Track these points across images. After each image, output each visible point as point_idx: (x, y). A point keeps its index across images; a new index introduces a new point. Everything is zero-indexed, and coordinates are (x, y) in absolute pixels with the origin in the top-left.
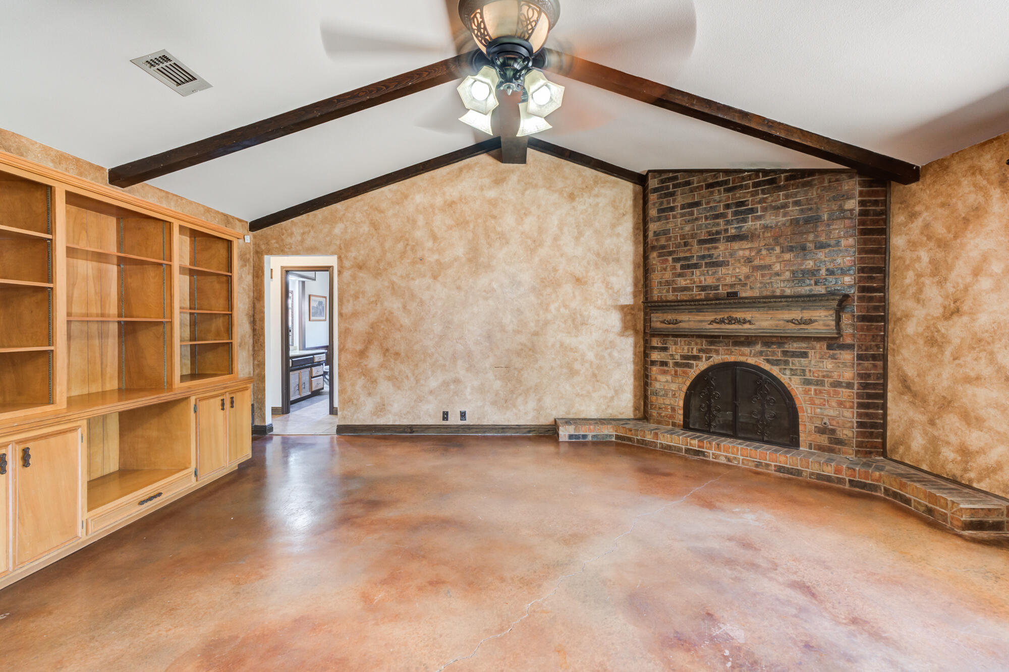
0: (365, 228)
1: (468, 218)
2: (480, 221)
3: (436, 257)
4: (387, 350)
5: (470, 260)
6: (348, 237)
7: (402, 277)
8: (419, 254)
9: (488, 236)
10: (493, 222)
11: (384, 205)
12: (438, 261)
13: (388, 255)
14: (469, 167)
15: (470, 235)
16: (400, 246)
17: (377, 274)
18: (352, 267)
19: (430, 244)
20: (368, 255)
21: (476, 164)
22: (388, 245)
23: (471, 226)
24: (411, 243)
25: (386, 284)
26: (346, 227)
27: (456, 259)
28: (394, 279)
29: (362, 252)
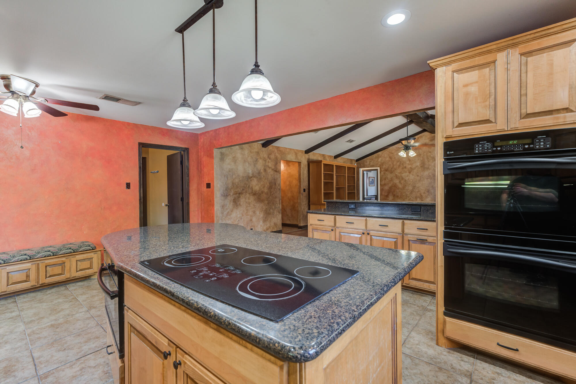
0: (388, 159)
1: (421, 153)
2: (425, 154)
3: (410, 166)
4: (395, 195)
5: (421, 167)
6: (382, 162)
7: (399, 173)
8: (405, 166)
9: (428, 158)
10: (430, 153)
11: (393, 152)
12: (410, 167)
13: (395, 166)
14: (421, 137)
15: (421, 158)
16: (398, 164)
17: (391, 172)
18: (384, 170)
19: (408, 162)
20: (389, 167)
21: (423, 135)
22: (394, 163)
23: (422, 155)
24: (402, 162)
25: (394, 175)
26: (382, 159)
27: (417, 166)
28: (397, 173)
29: (387, 166)
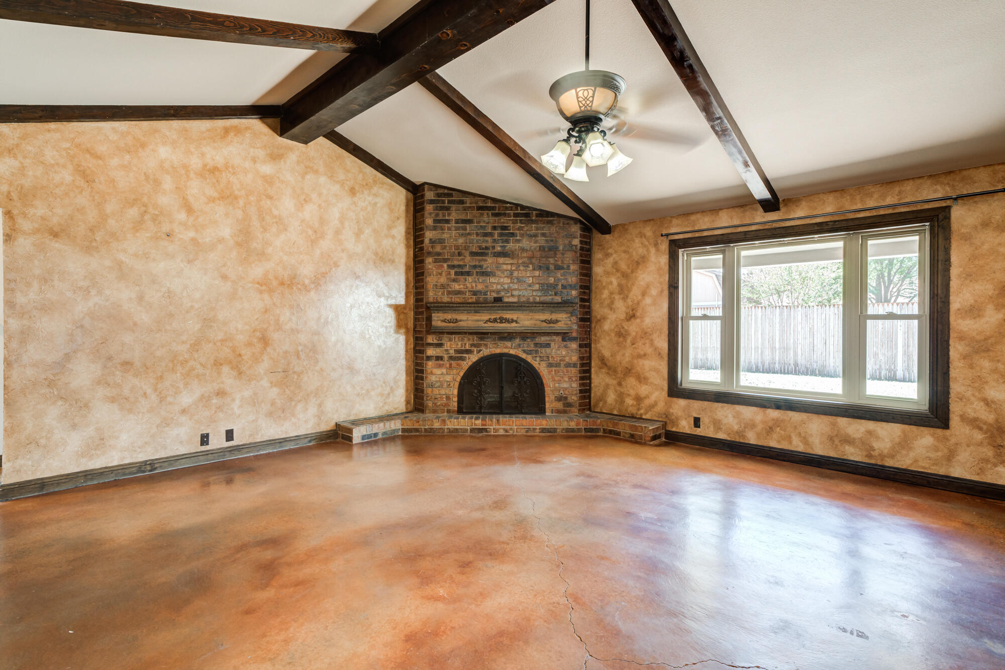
0: (66, 176)
1: (236, 192)
2: (252, 198)
3: (192, 234)
4: (110, 358)
5: (239, 244)
6: (27, 183)
7: (136, 255)
8: (166, 228)
9: (262, 219)
10: (268, 202)
11: (102, 149)
12: (193, 240)
13: (111, 222)
14: (238, 131)
15: (239, 214)
16: (133, 212)
17: (89, 248)
18: (36, 231)
19: (182, 216)
20: (71, 217)
21: (247, 128)
22: (109, 208)
23: (241, 203)
24: (151, 210)
25: (108, 263)
26: (23, 168)
27: (221, 240)
28: (122, 257)
29: (59, 211)
